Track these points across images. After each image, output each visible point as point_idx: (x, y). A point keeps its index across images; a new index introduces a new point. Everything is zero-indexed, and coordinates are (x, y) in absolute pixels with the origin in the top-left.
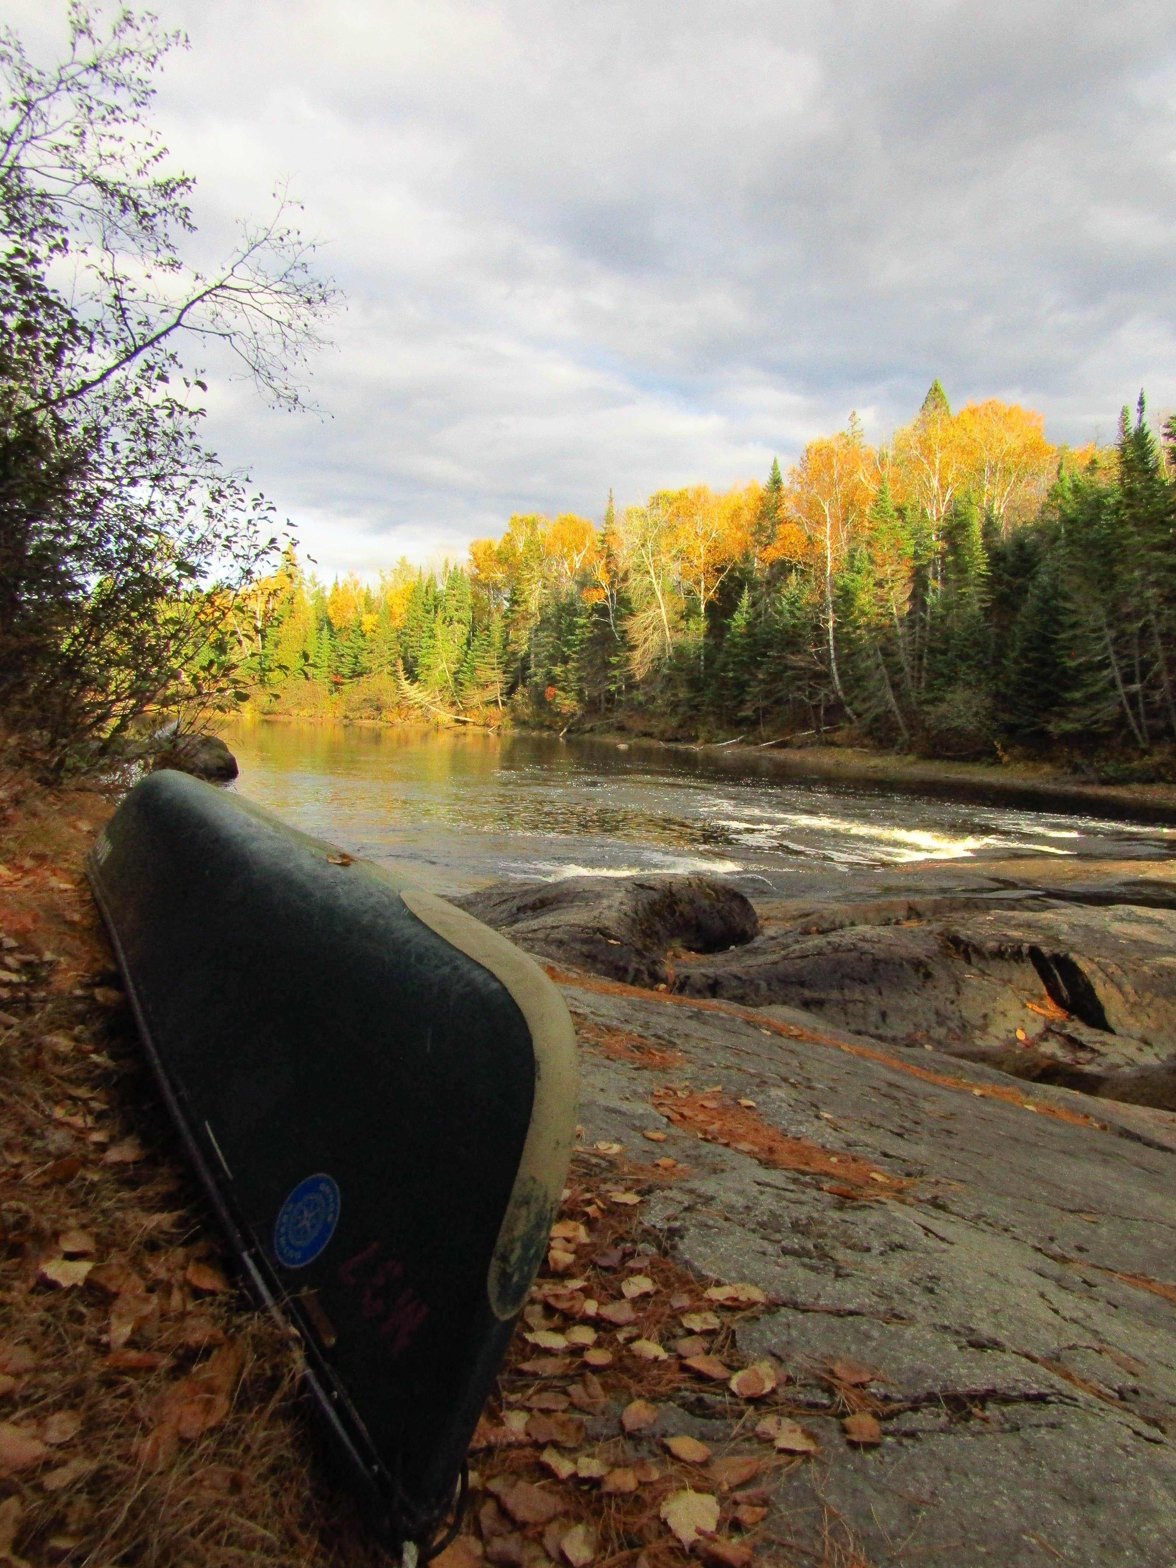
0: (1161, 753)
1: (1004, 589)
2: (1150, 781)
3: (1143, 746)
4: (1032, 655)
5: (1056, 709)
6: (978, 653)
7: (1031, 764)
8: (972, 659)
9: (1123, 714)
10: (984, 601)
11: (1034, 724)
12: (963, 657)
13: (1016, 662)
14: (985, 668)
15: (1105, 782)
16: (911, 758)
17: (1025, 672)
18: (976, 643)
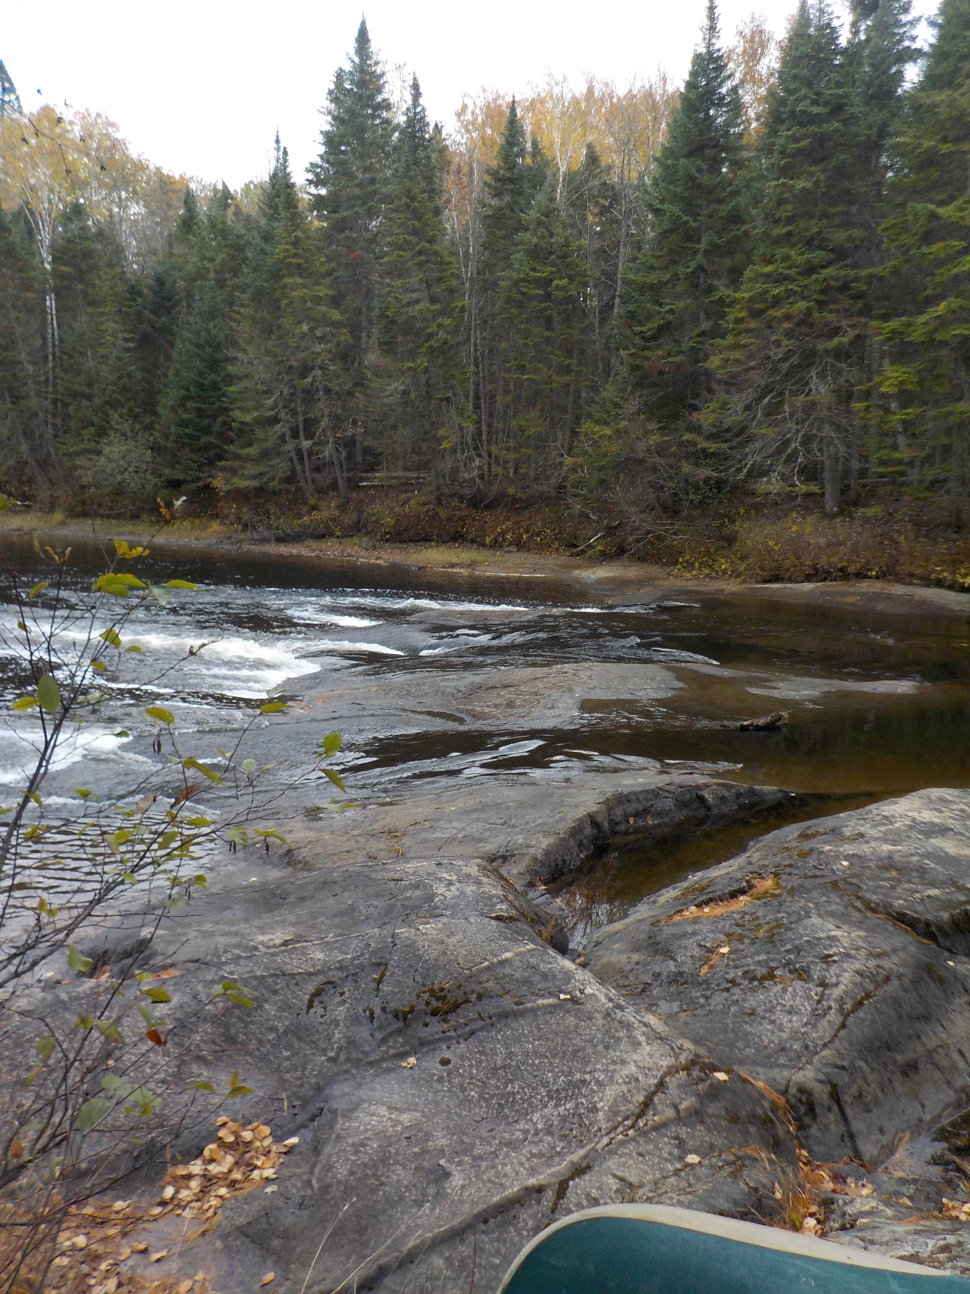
0: (329, 508)
1: (146, 327)
2: (321, 537)
3: (313, 501)
4: (190, 404)
5: (223, 463)
6: (129, 400)
7: (197, 522)
8: (122, 406)
9: (293, 470)
10: (126, 340)
11: (198, 479)
12: (113, 404)
13: (174, 410)
14: (136, 417)
15: (280, 540)
16: (59, 516)
17: (184, 424)
18: (124, 389)
